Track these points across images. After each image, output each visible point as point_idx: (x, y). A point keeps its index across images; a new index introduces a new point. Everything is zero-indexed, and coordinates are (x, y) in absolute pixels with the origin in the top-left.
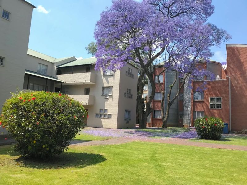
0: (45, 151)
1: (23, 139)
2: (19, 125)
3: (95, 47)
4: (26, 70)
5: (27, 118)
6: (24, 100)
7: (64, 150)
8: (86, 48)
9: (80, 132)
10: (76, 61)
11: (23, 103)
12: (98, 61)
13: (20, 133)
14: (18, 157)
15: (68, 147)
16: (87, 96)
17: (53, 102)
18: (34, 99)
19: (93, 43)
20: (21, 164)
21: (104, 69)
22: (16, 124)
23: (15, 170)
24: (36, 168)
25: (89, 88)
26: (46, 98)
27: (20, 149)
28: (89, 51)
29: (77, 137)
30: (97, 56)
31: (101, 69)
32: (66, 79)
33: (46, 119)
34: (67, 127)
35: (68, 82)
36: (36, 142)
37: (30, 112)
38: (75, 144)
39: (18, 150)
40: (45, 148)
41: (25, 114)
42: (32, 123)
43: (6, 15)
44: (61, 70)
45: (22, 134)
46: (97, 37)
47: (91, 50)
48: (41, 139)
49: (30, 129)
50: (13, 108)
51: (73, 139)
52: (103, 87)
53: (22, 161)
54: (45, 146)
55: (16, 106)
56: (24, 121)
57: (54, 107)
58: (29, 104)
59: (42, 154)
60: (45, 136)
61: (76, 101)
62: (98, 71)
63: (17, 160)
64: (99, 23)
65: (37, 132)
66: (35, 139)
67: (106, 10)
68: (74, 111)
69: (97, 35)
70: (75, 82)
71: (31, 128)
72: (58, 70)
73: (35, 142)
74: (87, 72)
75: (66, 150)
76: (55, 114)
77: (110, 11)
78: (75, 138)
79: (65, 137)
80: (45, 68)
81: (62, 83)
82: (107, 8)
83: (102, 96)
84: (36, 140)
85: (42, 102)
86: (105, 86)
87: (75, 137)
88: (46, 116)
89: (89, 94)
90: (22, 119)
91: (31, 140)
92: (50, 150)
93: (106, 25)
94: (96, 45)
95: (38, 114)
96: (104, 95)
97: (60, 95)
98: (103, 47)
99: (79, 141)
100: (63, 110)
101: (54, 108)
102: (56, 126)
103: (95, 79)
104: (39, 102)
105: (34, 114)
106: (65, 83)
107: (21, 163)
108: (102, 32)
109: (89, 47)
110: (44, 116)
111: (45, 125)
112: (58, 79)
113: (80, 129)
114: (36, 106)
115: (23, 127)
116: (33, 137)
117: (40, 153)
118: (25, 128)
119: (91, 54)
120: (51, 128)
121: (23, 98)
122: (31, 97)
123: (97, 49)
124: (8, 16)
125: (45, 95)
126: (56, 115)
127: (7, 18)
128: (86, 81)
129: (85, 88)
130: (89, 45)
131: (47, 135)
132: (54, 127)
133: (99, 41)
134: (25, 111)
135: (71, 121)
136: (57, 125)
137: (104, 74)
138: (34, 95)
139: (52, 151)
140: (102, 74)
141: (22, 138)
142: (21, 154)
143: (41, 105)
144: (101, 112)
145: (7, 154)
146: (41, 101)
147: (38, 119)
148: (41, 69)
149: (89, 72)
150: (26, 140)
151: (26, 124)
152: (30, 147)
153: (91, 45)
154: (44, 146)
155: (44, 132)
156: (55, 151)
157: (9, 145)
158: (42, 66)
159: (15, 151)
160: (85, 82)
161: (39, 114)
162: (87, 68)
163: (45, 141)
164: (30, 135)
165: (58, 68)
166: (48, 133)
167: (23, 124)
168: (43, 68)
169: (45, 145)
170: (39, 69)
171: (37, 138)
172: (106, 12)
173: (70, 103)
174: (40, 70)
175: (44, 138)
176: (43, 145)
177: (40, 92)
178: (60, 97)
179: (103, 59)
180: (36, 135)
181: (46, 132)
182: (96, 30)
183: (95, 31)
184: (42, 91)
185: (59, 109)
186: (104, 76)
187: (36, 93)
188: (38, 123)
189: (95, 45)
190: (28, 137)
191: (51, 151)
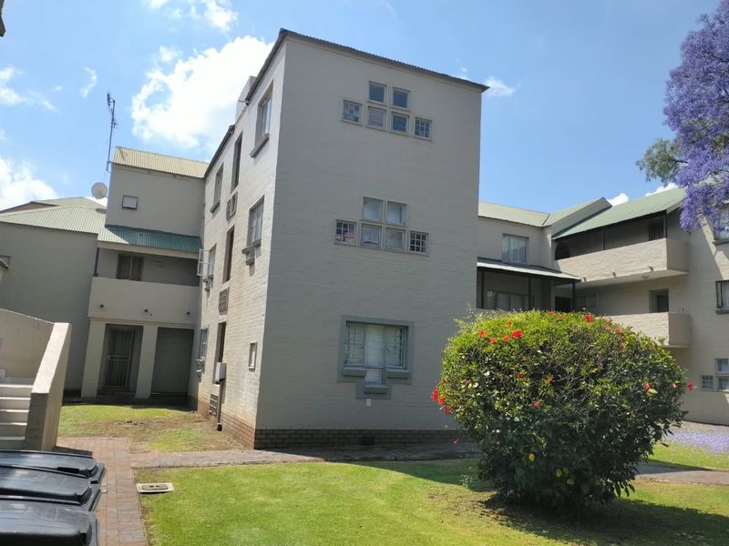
0: (565, 489)
1: (501, 445)
2: (488, 407)
3: (671, 155)
4: (479, 258)
5: (507, 387)
6: (491, 338)
7: (619, 492)
8: (637, 164)
9: (666, 438)
10: (610, 210)
11: (491, 348)
12: (691, 196)
13: (490, 430)
14: (487, 496)
15: (631, 482)
16: (663, 318)
17: (572, 340)
18: (518, 334)
19: (663, 145)
20: (500, 517)
21: (714, 220)
22: (478, 403)
23: (488, 531)
24: (544, 535)
25: (666, 292)
26: (549, 332)
27: (492, 474)
28: (651, 172)
29: (659, 452)
30: (684, 182)
31: (704, 221)
32: (584, 268)
33: (558, 392)
34: (623, 420)
35: (593, 277)
36: (535, 459)
37: (510, 372)
38: (647, 476)
39: (487, 477)
40: (564, 478)
41: (500, 375)
42: (521, 403)
43: (422, 129)
44: (569, 246)
45: (498, 431)
46: (679, 121)
47: (656, 168)
48: (547, 450)
49: (517, 419)
50: (469, 361)
51: (647, 460)
52: (717, 282)
53: (502, 509)
54: (564, 473)
55: (472, 355)
56: (499, 395)
57: (577, 358)
58: (506, 348)
59: (554, 495)
60: (559, 444)
61: (641, 336)
62: (693, 229)
63: (488, 504)
64: (678, 77)
65: (535, 429)
66: (533, 449)
67: (701, 26)
68: (642, 367)
69: (674, 115)
70: (614, 274)
71: (518, 416)
72: (558, 246)
73: (532, 457)
74: (652, 238)
75: (627, 491)
76: (583, 377)
77: (718, 25)
78: (651, 457)
79: (619, 451)
80: (522, 244)
81: (573, 281)
82: (704, 18)
83: (718, 313)
84: (534, 454)
85: (541, 344)
86: (725, 279)
87: (651, 453)
88: (557, 385)
89: (667, 310)
90: (492, 390)
91: (521, 451)
92: (577, 488)
93: (706, 73)
94: (672, 149)
95: (531, 377)
96: (724, 309)
97: (588, 320)
98: (704, 149)
99: (659, 466)
100: (605, 366)
101: (575, 359)
102: (590, 415)
103: (685, 258)
104: (531, 342)
105: (522, 376)
106: (583, 280)
107: (500, 513)
108: (692, 101)
109: (648, 160)
110: (551, 382)
111: (557, 410)
112: (560, 272)
113: (666, 427)
114: (524, 354)
115: (497, 413)
116: (526, 443)
117: (549, 491)
118: (504, 416)
119: (659, 179)
120: (573, 419)
121: (488, 333)
122: (510, 330)
123: (677, 158)
124: (427, 130)
125: (545, 322)
126: (587, 382)
127: (427, 136)
128: (652, 268)
129: (651, 292)
130: (649, 152)
131: (564, 439)
132: (585, 417)
133: (687, 130)
134: (499, 368)
135: (635, 398)
136: (593, 413)
137: (716, 238)
138: (516, 324)
139: (585, 489)
140: (710, 238)
141: (498, 443)
142: (495, 488)
143: (539, 351)
144: (720, 370)
145: (461, 484)
146: (537, 340)
147: (534, 391)
148: (512, 248)
149: (660, 238)
150: (507, 450)
151: (504, 404)
152: (520, 472)
153: (655, 152)
154: (559, 474)
155: (556, 430)
156: (593, 489)
157: (458, 458)
158: (512, 240)
159: (480, 477)
160: (649, 271)
161: (535, 376)
162: (652, 225)
163: (560, 457)
164: (519, 436)
165: (556, 240)
166: (567, 435)
167: (497, 406)
168: (515, 245)
169: (562, 469)
170: (505, 249)
171: (537, 447)
172: (703, 33)
173: (624, 341)
174: (508, 252)
175: (556, 448)
176: (556, 469)
177: (529, 313)
178: (589, 325)
179: (710, 188)
180: (534, 437)
181: (561, 432)
182: (670, 99)
183: (667, 105)
184: (533, 311)
185: (591, 363)
186: (716, 244)
187: (518, 317)
188: (537, 404)
189: (668, 149)
190: (512, 441)
191: (581, 491)
